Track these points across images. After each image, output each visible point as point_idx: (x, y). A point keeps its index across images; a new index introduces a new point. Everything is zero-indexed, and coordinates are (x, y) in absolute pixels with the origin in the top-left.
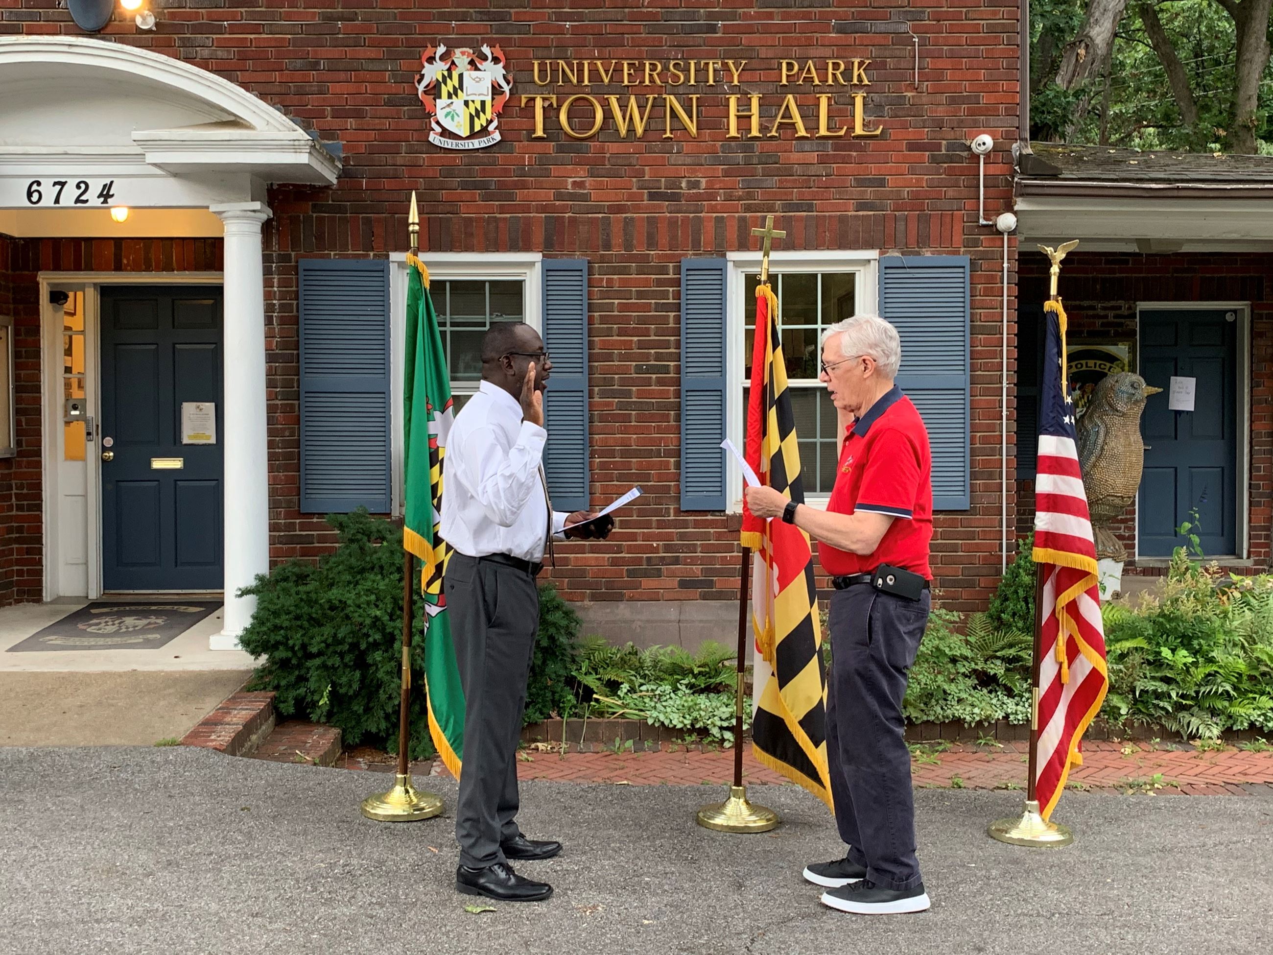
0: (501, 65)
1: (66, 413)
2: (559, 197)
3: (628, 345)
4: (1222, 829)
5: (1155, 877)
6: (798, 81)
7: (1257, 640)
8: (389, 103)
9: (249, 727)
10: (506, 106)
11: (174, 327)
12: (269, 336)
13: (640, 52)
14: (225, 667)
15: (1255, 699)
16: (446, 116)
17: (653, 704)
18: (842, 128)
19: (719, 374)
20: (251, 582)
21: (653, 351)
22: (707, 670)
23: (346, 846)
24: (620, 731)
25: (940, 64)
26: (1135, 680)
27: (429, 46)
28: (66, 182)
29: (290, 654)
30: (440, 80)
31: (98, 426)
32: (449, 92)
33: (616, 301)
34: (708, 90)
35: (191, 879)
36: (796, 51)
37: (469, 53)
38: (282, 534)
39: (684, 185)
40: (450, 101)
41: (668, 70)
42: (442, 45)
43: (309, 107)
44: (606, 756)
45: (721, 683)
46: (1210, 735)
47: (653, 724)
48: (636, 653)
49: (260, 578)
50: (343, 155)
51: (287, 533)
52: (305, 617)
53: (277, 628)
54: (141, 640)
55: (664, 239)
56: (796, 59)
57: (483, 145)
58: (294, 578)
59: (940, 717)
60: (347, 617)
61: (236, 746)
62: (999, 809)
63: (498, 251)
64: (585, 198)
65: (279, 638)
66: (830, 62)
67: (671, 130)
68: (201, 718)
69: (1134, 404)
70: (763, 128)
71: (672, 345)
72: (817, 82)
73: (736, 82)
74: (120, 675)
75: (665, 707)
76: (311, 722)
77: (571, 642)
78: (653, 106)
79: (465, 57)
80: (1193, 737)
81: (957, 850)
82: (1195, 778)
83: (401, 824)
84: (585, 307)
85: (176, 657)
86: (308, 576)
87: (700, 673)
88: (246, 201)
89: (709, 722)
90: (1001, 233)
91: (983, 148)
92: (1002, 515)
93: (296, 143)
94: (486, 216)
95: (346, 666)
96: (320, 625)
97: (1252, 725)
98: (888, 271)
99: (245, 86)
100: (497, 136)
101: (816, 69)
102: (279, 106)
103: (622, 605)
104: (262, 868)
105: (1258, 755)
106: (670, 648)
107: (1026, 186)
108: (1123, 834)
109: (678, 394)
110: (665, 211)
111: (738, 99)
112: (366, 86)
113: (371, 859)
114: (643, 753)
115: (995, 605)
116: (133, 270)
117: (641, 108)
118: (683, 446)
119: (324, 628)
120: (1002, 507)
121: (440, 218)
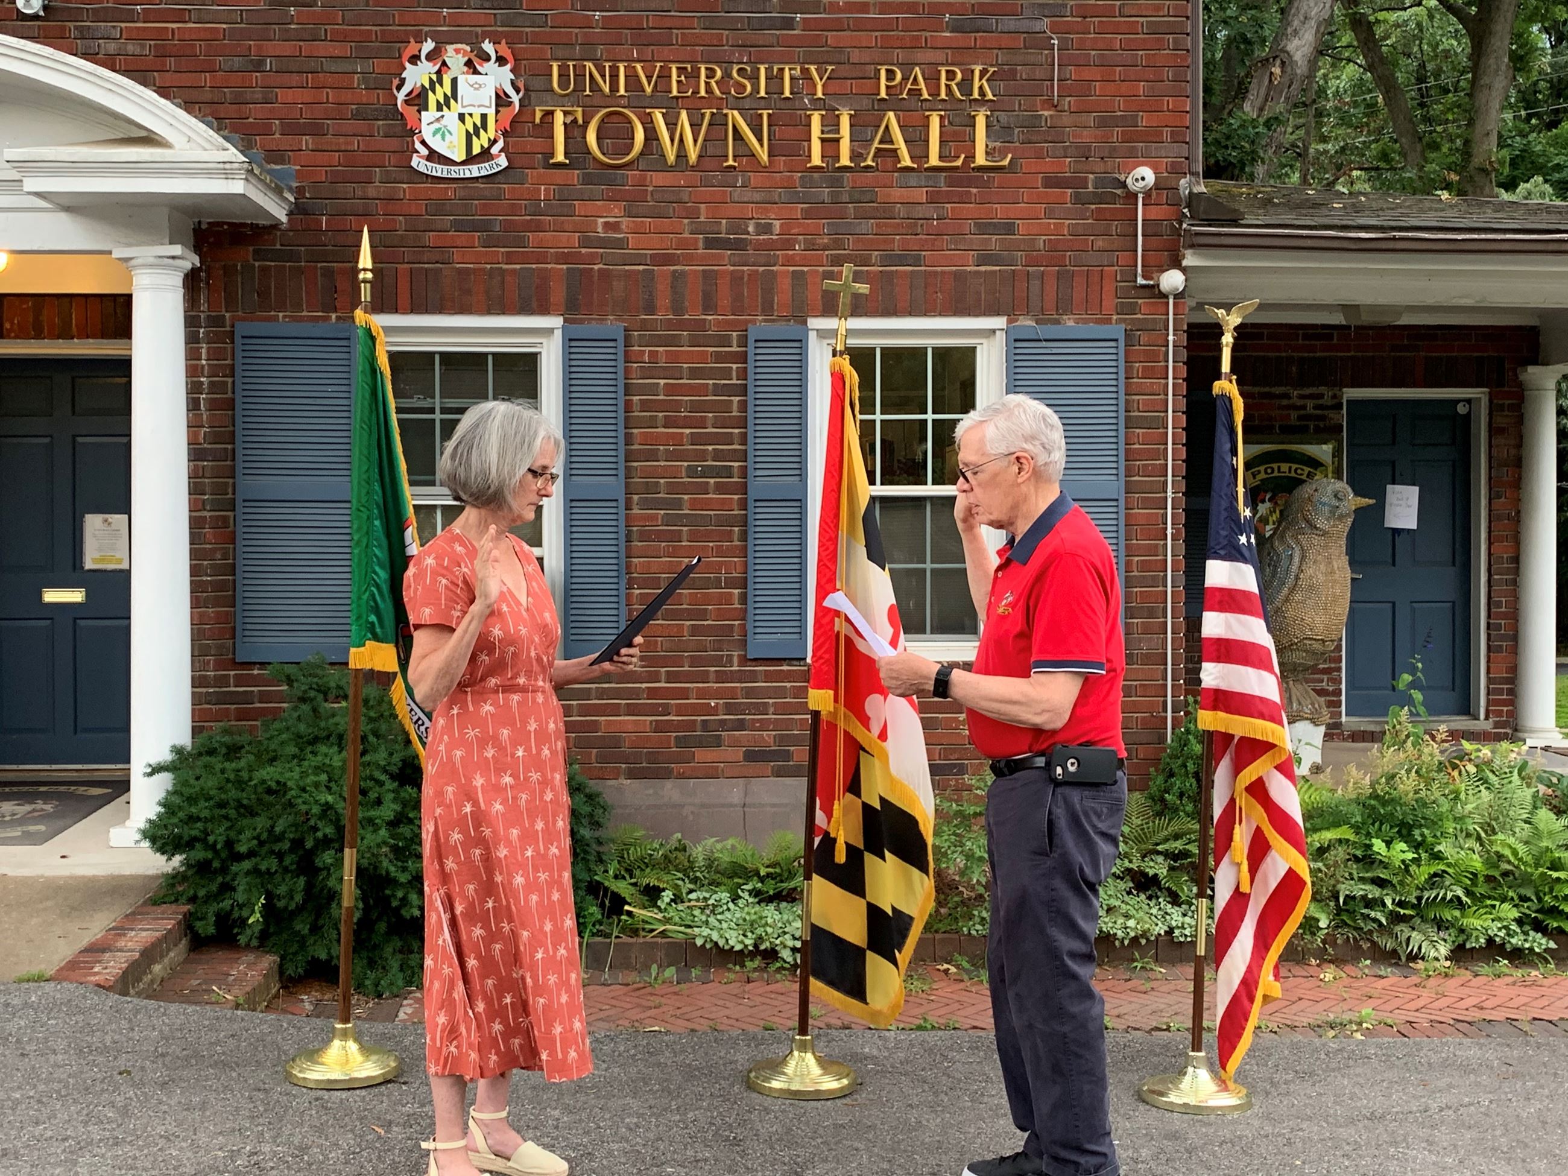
0: (508, 67)
2: (586, 242)
3: (678, 440)
4: (1450, 1086)
5: (1360, 1156)
6: (902, 94)
7: (1497, 829)
8: (357, 116)
9: (150, 954)
10: (514, 121)
11: (74, 413)
12: (193, 425)
13: (693, 52)
14: (127, 871)
15: (1494, 906)
16: (434, 134)
17: (704, 918)
18: (959, 157)
19: (798, 478)
20: (165, 756)
21: (710, 448)
22: (778, 870)
23: (256, 1126)
24: (660, 954)
25: (1087, 74)
26: (1338, 882)
27: (412, 40)
29: (210, 855)
30: (427, 86)
32: (438, 102)
33: (662, 382)
34: (782, 105)
36: (901, 55)
37: (465, 51)
38: (211, 690)
39: (751, 229)
40: (440, 114)
41: (730, 76)
42: (429, 40)
43: (251, 120)
44: (638, 989)
45: (795, 889)
46: (1436, 954)
47: (703, 945)
48: (685, 850)
49: (178, 751)
50: (295, 185)
51: (217, 689)
52: (233, 804)
53: (192, 819)
54: (19, 834)
55: (724, 299)
56: (899, 65)
57: (484, 173)
58: (224, 750)
60: (291, 805)
61: (125, 984)
62: (1155, 1060)
63: (504, 314)
64: (621, 244)
65: (194, 833)
66: (943, 70)
67: (735, 157)
68: (85, 942)
70: (855, 156)
71: (736, 440)
72: (926, 96)
73: (820, 95)
75: (720, 921)
76: (239, 946)
77: (597, 834)
78: (710, 124)
79: (460, 56)
80: (1413, 957)
82: (1417, 1014)
83: (338, 1093)
84: (621, 389)
85: (63, 857)
86: (243, 747)
87: (768, 875)
88: (162, 244)
89: (778, 942)
90: (1166, 296)
91: (1141, 184)
92: (1166, 664)
93: (228, 166)
94: (489, 266)
95: (286, 870)
96: (253, 814)
97: (1490, 941)
98: (1019, 344)
99: (163, 92)
100: (503, 161)
101: (924, 79)
102: (210, 118)
103: (669, 784)
104: (135, 1158)
105: (1498, 982)
106: (730, 842)
107: (1197, 234)
108: (1319, 1094)
109: (743, 505)
110: (726, 263)
111: (822, 116)
112: (327, 93)
113: (289, 1144)
114: (688, 985)
115: (1158, 783)
116: (17, 337)
117: (695, 126)
118: (751, 574)
119: (258, 819)
120: (1166, 654)
121: (426, 269)
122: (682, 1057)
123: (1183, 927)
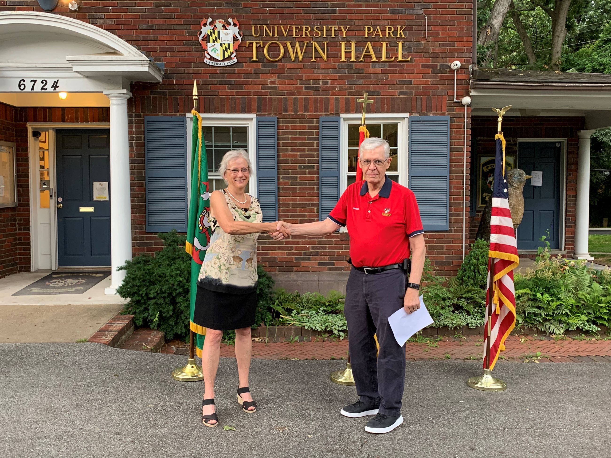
0: (237, 27)
1: (41, 186)
2: (264, 88)
3: (295, 156)
4: (574, 381)
5: (549, 407)
6: (373, 35)
7: (579, 289)
8: (186, 45)
9: (121, 332)
10: (239, 46)
11: (89, 148)
12: (131, 152)
13: (301, 21)
14: (112, 303)
15: (579, 316)
16: (212, 51)
17: (307, 320)
18: (393, 58)
19: (337, 169)
20: (123, 264)
21: (307, 159)
22: (332, 303)
23: (163, 395)
24: (293, 332)
25: (437, 28)
26: (525, 307)
27: (204, 18)
28: (37, 80)
29: (140, 298)
31: (55, 192)
33: (290, 136)
34: (332, 40)
35: (87, 413)
36: (373, 22)
37: (222, 22)
38: (138, 242)
39: (321, 83)
40: (214, 44)
41: (314, 30)
43: (149, 46)
44: (286, 344)
45: (338, 310)
46: (559, 332)
47: (308, 329)
48: (299, 296)
49: (127, 262)
50: (164, 69)
51: (140, 241)
52: (148, 281)
53: (134, 286)
54: (74, 290)
55: (311, 108)
56: (372, 25)
57: (229, 64)
58: (143, 262)
59: (438, 325)
60: (167, 281)
61: (113, 343)
63: (236, 113)
64: (276, 88)
65: (136, 290)
66: (387, 27)
67: (315, 58)
68: (98, 328)
69: (520, 183)
70: (357, 57)
71: (315, 156)
72: (381, 36)
73: (344, 36)
74: (63, 307)
75: (313, 321)
76: (151, 329)
77: (270, 291)
78: (307, 47)
79: (221, 23)
80: (551, 333)
81: (454, 394)
82: (555, 354)
83: (191, 383)
84: (276, 139)
85: (89, 298)
86: (150, 261)
87: (328, 305)
88: (120, 89)
89: (333, 328)
90: (464, 106)
91: (456, 67)
92: (463, 233)
93: (143, 62)
94: (231, 97)
95: (166, 303)
96: (155, 284)
97: (578, 328)
98: (413, 123)
99: (120, 36)
100: (235, 60)
101: (381, 30)
102: (135, 46)
103: (293, 274)
104: (122, 407)
105: (581, 342)
106: (314, 293)
107: (476, 84)
108: (529, 384)
109: (318, 179)
110: (312, 95)
111: (346, 43)
112: (175, 37)
113: (175, 401)
114: (303, 342)
115: (461, 273)
116: (70, 122)
117: (301, 47)
118: (320, 202)
119: (156, 286)
120: (463, 229)
121: (209, 98)
122: (306, 370)
123: (472, 323)
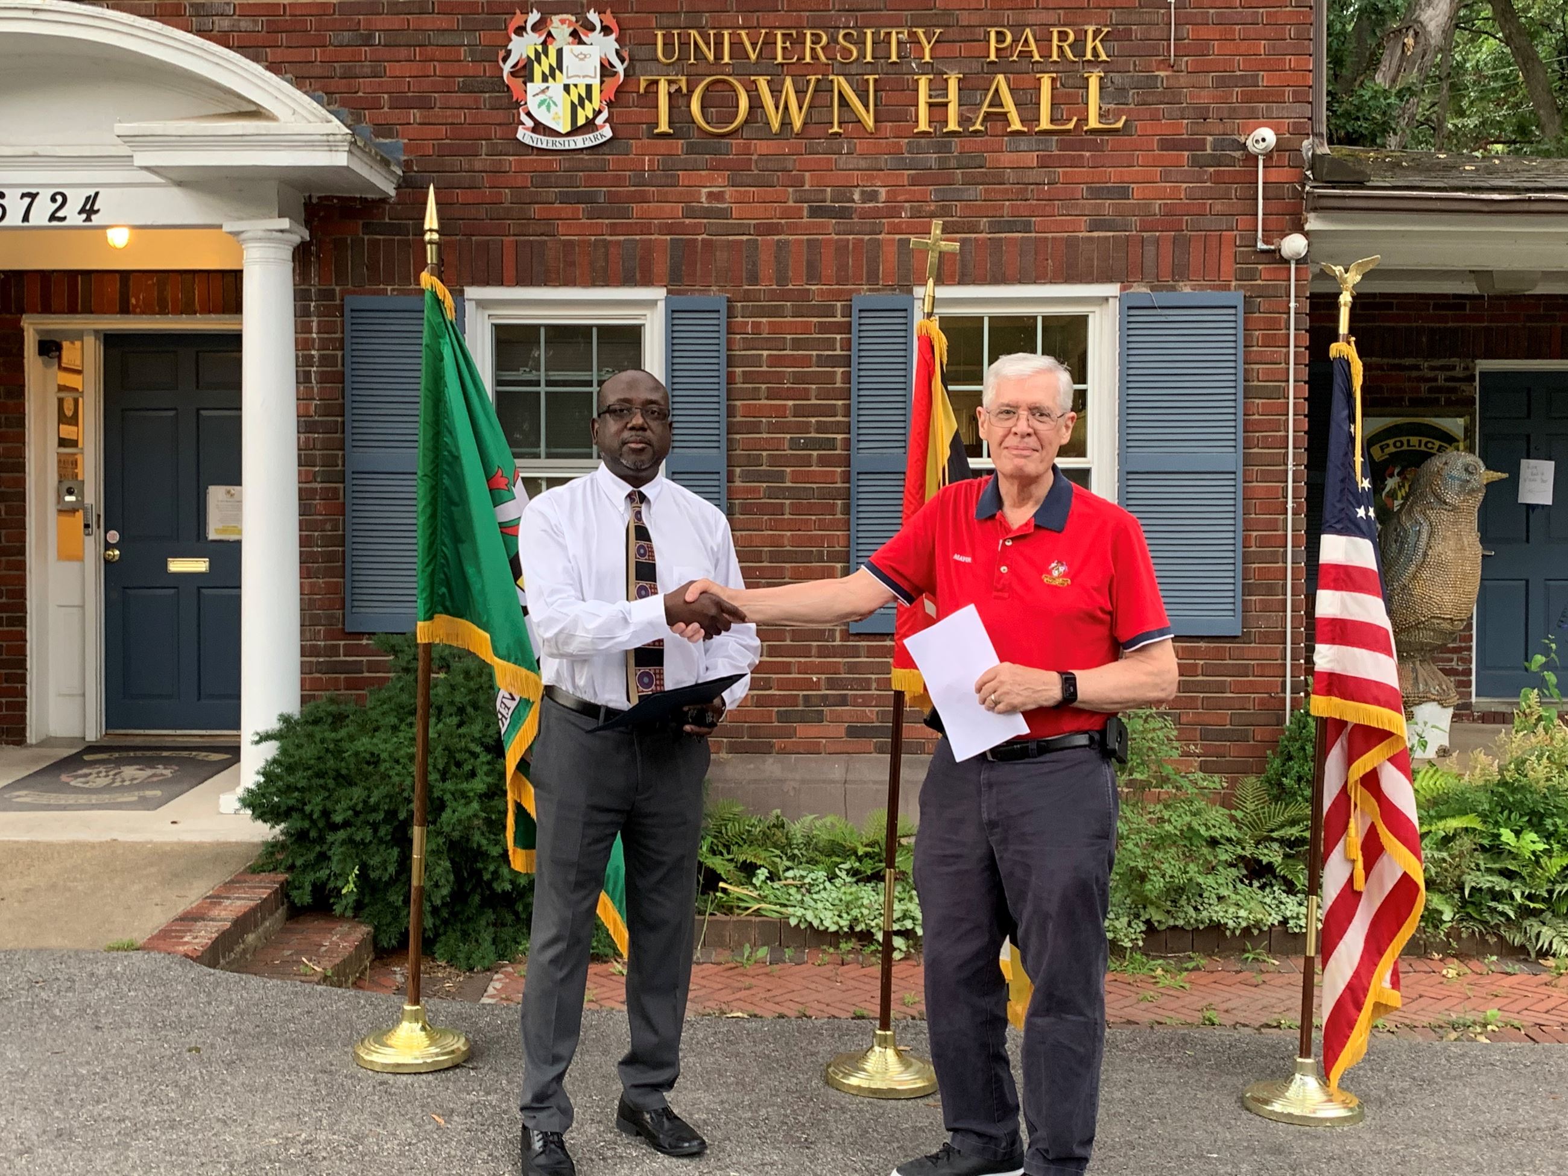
0: (613, 36)
1: (60, 499)
2: (690, 213)
3: (781, 411)
6: (1012, 56)
8: (465, 89)
9: (243, 924)
10: (619, 91)
11: (197, 387)
12: (303, 398)
13: (800, 17)
14: (233, 839)
16: (540, 106)
17: (799, 897)
18: (1071, 120)
19: (903, 450)
20: (273, 725)
21: (813, 420)
22: (877, 850)
23: (316, 1111)
24: (753, 934)
25: (1204, 32)
26: (1463, 873)
27: (518, 11)
28: (37, 194)
29: (306, 824)
30: (533, 57)
31: (99, 516)
32: (543, 73)
33: (765, 353)
34: (891, 69)
35: (83, 1159)
36: (1009, 16)
37: (570, 21)
38: (321, 659)
39: (856, 197)
40: (545, 85)
41: (836, 42)
42: (535, 11)
43: (360, 94)
44: (731, 969)
47: (798, 925)
48: (783, 826)
49: (285, 719)
50: (403, 158)
51: (327, 659)
52: (332, 774)
53: (290, 788)
54: (135, 798)
55: (829, 270)
56: (1009, 27)
57: (588, 144)
58: (330, 720)
59: (1192, 921)
60: (386, 776)
61: (212, 954)
62: (1262, 1061)
63: (607, 285)
64: (724, 214)
65: (291, 802)
66: (1055, 31)
67: (840, 123)
68: (181, 909)
69: (1468, 494)
70: (963, 120)
71: (840, 412)
72: (1037, 57)
73: (927, 59)
74: (93, 846)
75: (815, 901)
76: (334, 916)
78: (815, 91)
79: (565, 26)
80: (1543, 954)
81: (1194, 1131)
82: (1546, 1016)
83: (404, 1078)
84: (723, 360)
85: (174, 822)
86: (348, 716)
87: (867, 855)
88: (270, 218)
89: (873, 924)
90: (1287, 262)
91: (1262, 145)
92: (1285, 643)
93: (331, 138)
94: (593, 238)
95: (381, 841)
96: (351, 783)
98: (1132, 312)
99: (274, 67)
100: (607, 132)
101: (1036, 40)
102: (320, 93)
103: (770, 759)
104: (188, 1143)
106: (829, 820)
107: (1321, 196)
108: (1438, 1106)
109: (847, 478)
110: (830, 231)
111: (930, 80)
112: (435, 66)
113: (346, 1131)
114: (781, 965)
115: (1275, 766)
116: (143, 313)
117: (800, 93)
118: (853, 547)
119: (354, 789)
120: (1285, 632)
121: (531, 241)
122: (762, 1047)
123: (1298, 918)
